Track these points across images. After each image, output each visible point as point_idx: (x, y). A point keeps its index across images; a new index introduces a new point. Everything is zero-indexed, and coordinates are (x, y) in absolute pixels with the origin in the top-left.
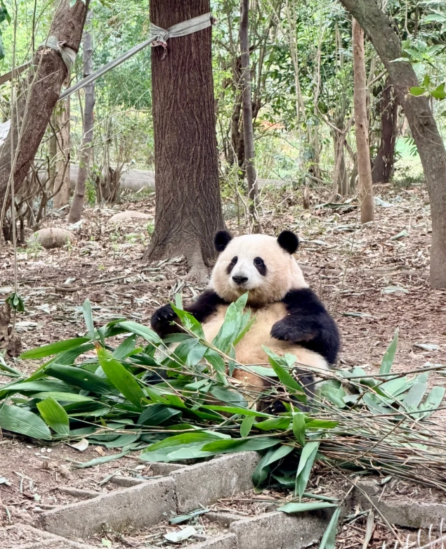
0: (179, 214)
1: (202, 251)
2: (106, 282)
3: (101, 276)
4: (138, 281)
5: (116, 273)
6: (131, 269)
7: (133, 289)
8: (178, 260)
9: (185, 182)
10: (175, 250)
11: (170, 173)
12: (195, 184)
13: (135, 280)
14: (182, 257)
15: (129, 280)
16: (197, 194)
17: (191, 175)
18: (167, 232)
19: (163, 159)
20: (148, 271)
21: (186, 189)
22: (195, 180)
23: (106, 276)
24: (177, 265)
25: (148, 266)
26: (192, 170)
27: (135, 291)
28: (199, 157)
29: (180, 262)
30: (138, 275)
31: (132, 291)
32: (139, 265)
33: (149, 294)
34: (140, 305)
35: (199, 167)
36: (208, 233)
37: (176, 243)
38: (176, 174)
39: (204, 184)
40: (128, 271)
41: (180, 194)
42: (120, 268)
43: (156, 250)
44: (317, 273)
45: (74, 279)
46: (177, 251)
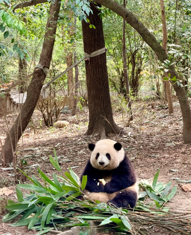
0: (97, 119)
1: (106, 131)
2: (71, 144)
3: (70, 142)
4: (82, 144)
5: (75, 140)
6: (81, 139)
7: (79, 147)
8: (97, 135)
9: (98, 107)
10: (96, 131)
11: (93, 104)
12: (102, 107)
13: (80, 143)
14: (98, 134)
15: (79, 143)
16: (103, 111)
17: (101, 104)
18: (93, 125)
19: (91, 99)
20: (86, 139)
21: (99, 110)
22: (102, 106)
23: (71, 142)
24: (96, 137)
25: (86, 138)
26: (101, 103)
27: (79, 148)
28: (103, 98)
29: (97, 136)
30: (82, 141)
31: (78, 148)
32: (84, 137)
33: (84, 149)
34: (78, 155)
35: (104, 102)
36: (108, 125)
37: (96, 129)
38: (95, 104)
39: (106, 108)
40: (79, 140)
41: (97, 111)
42: (77, 138)
43: (90, 131)
44: (146, 138)
45: (60, 143)
46: (96, 132)
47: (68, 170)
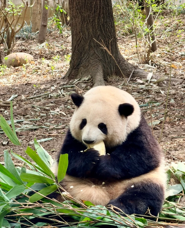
0: (87, 47)
1: (104, 71)
2: (37, 97)
3: (35, 92)
4: (58, 96)
5: (45, 89)
6: (55, 86)
7: (52, 103)
8: (87, 79)
9: (90, 26)
10: (85, 72)
11: (80, 20)
12: (97, 26)
13: (55, 95)
14: (89, 77)
15: (52, 95)
16: (99, 33)
17: (94, 20)
18: (79, 60)
19: (75, 11)
20: (66, 88)
21: (91, 30)
22: (97, 23)
23: (38, 92)
24: (85, 83)
26: (95, 17)
27: (53, 104)
28: (99, 8)
29: (88, 80)
30: (59, 91)
31: (51, 104)
32: (62, 83)
33: (63, 106)
34: (51, 116)
35: (99, 15)
36: (108, 59)
37: (86, 67)
38: (83, 20)
39: (103, 26)
40: (53, 88)
41: (87, 33)
42: (49, 86)
43: (73, 72)
44: (181, 83)
45: (16, 95)
47: (31, 145)
